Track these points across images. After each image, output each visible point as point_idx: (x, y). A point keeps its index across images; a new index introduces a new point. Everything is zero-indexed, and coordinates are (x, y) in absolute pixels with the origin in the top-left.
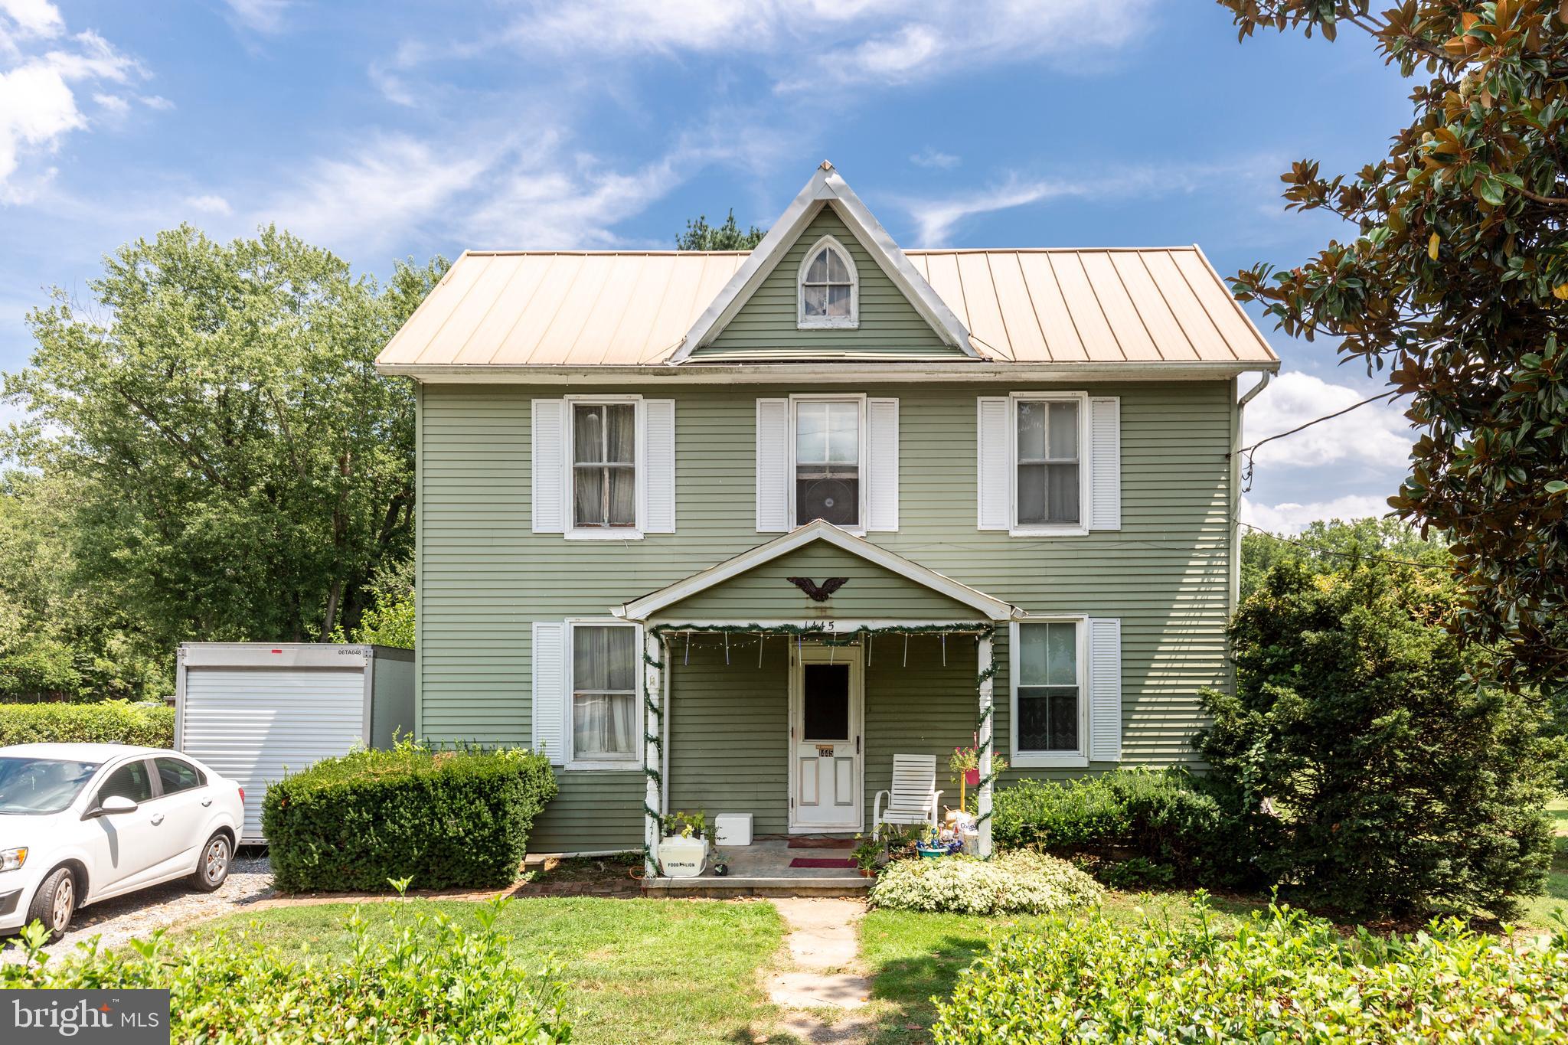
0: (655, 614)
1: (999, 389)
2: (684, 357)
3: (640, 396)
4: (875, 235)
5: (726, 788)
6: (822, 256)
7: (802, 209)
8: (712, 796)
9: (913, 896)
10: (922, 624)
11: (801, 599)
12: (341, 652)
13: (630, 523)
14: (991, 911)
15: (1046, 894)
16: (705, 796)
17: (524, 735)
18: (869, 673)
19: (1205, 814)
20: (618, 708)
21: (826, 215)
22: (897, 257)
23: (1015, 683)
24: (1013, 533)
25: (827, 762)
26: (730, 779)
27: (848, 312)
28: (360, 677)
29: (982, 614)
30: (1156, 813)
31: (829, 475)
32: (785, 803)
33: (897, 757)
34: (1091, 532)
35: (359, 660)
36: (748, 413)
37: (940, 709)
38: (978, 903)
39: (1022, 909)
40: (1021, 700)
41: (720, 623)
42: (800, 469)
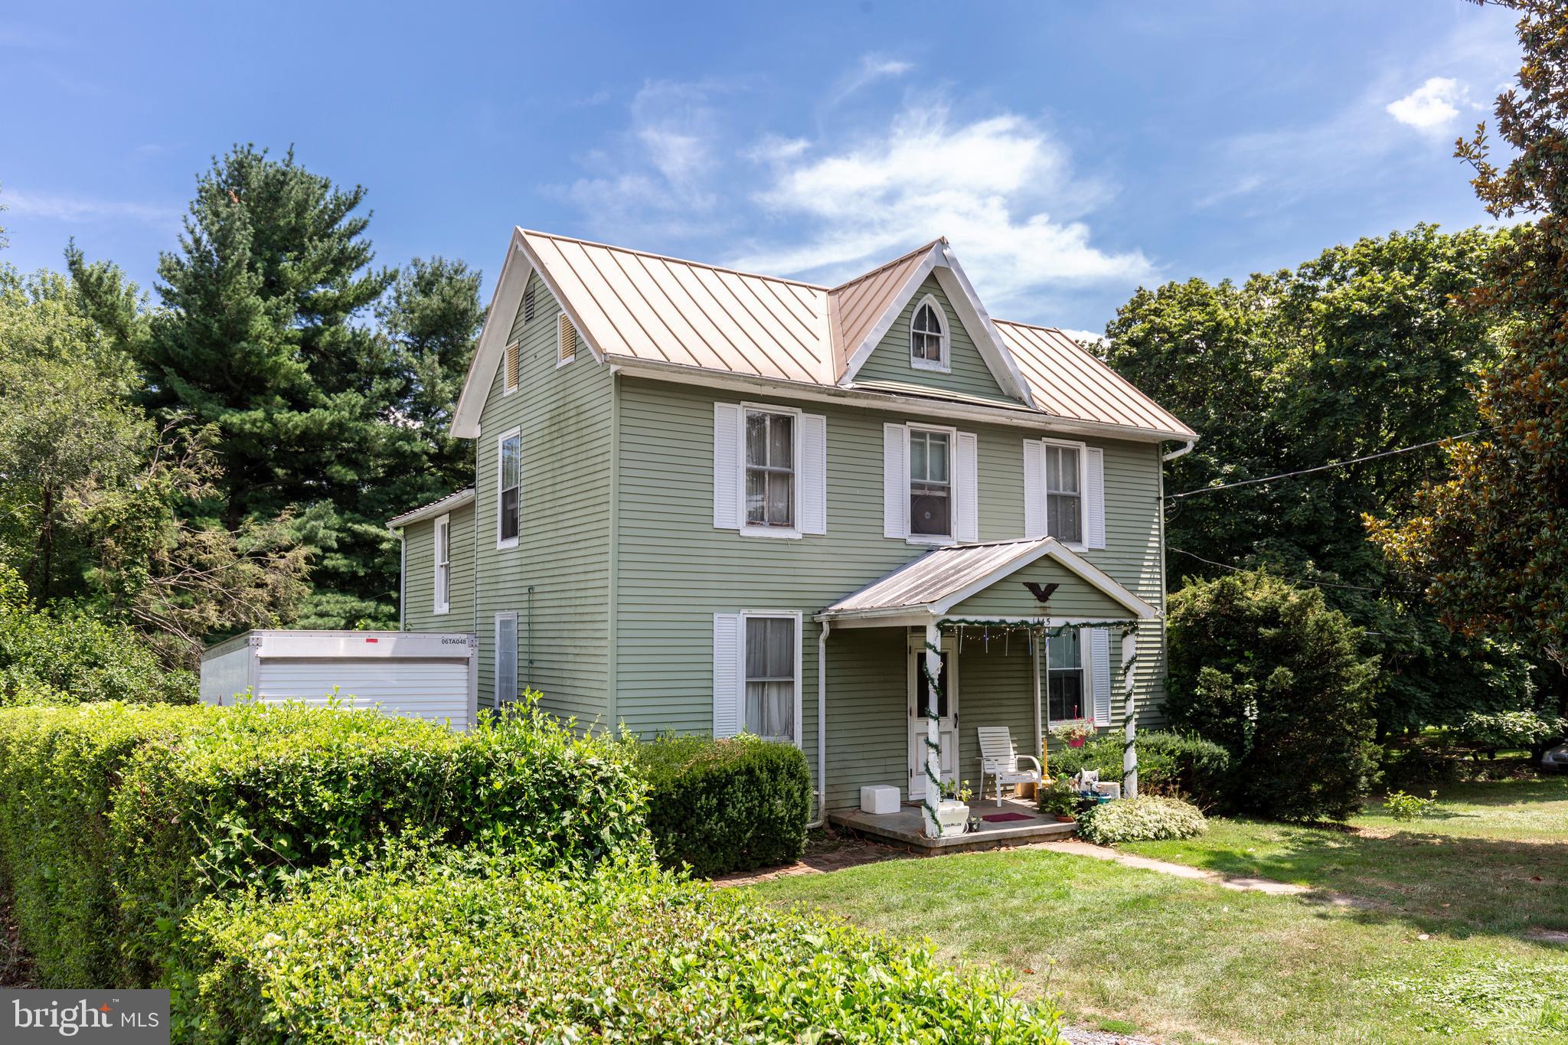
1: (1037, 434)
2: (847, 382)
3: (799, 410)
5: (863, 763)
6: (922, 310)
7: (928, 272)
8: (853, 772)
12: (445, 642)
13: (791, 523)
16: (847, 772)
18: (961, 660)
19: (1219, 757)
21: (930, 278)
23: (1048, 669)
26: (866, 755)
27: (938, 359)
28: (462, 668)
30: (1197, 761)
31: (927, 493)
32: (906, 774)
33: (980, 730)
34: (1090, 550)
35: (463, 651)
36: (877, 434)
37: (1005, 689)
40: (1050, 680)
42: (911, 485)
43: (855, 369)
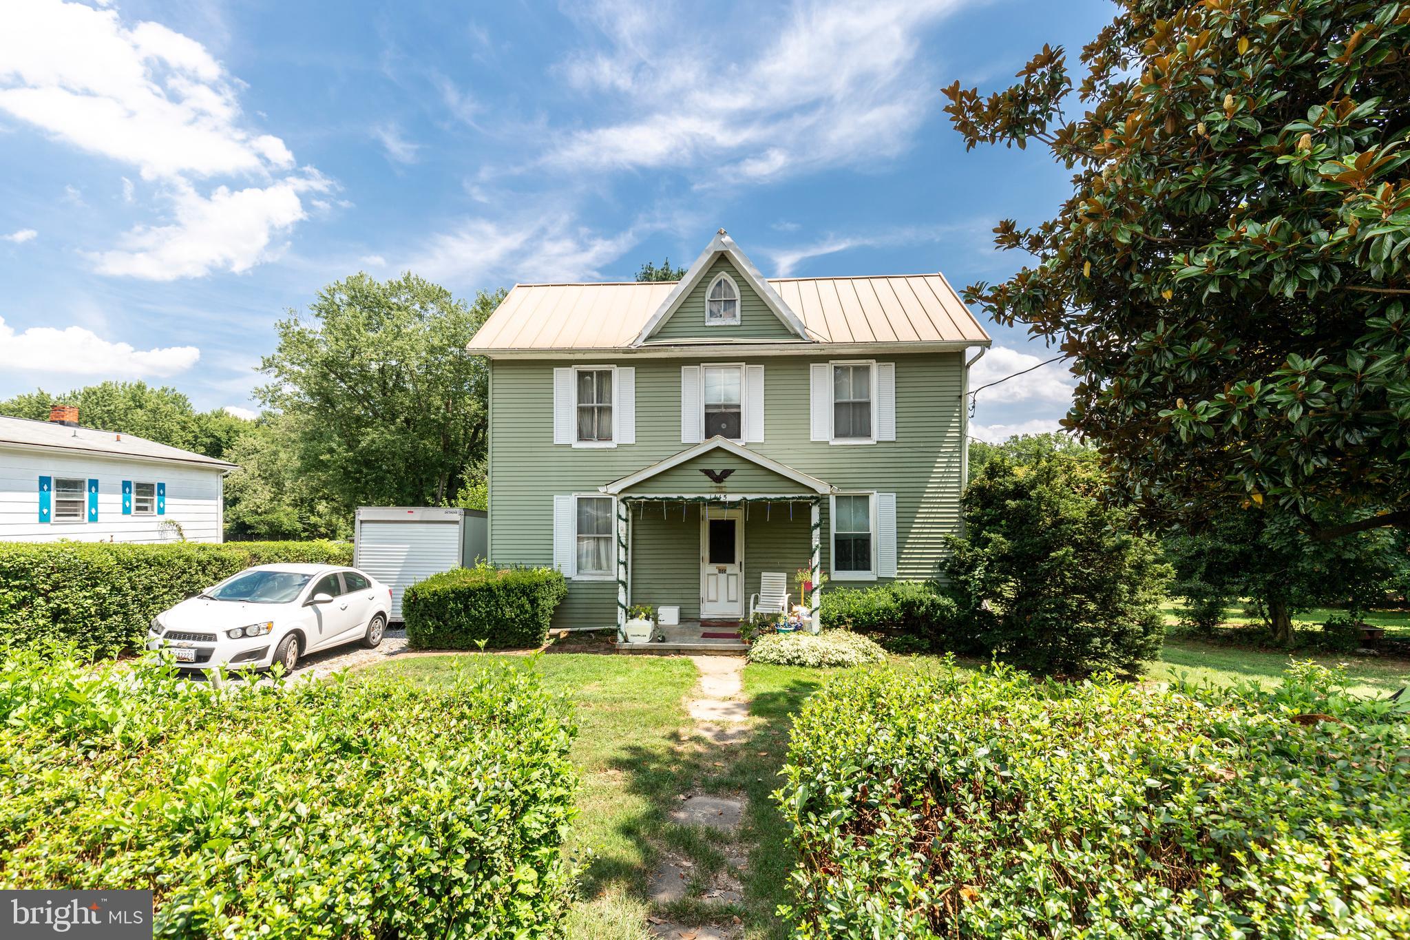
0: (623, 491)
1: (823, 359)
2: (640, 343)
3: (615, 366)
4: (749, 270)
5: (664, 591)
6: (719, 284)
7: (709, 256)
9: (773, 656)
10: (778, 496)
11: (707, 482)
12: (446, 513)
13: (609, 438)
14: (820, 665)
15: (851, 656)
17: (549, 561)
18: (748, 526)
20: (602, 544)
21: (722, 260)
22: (763, 283)
23: (833, 530)
24: (831, 443)
25: (723, 577)
26: (666, 586)
27: (734, 316)
28: (457, 526)
29: (813, 491)
30: (919, 608)
31: (723, 410)
32: (698, 601)
33: (763, 574)
34: (878, 442)
35: (457, 517)
36: (676, 374)
37: (788, 546)
38: (812, 661)
39: (838, 664)
40: (836, 541)
41: (661, 496)
42: (707, 406)
43: (645, 335)
